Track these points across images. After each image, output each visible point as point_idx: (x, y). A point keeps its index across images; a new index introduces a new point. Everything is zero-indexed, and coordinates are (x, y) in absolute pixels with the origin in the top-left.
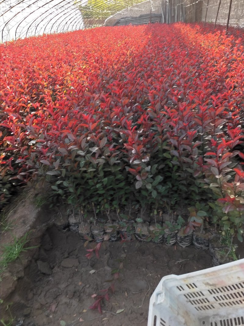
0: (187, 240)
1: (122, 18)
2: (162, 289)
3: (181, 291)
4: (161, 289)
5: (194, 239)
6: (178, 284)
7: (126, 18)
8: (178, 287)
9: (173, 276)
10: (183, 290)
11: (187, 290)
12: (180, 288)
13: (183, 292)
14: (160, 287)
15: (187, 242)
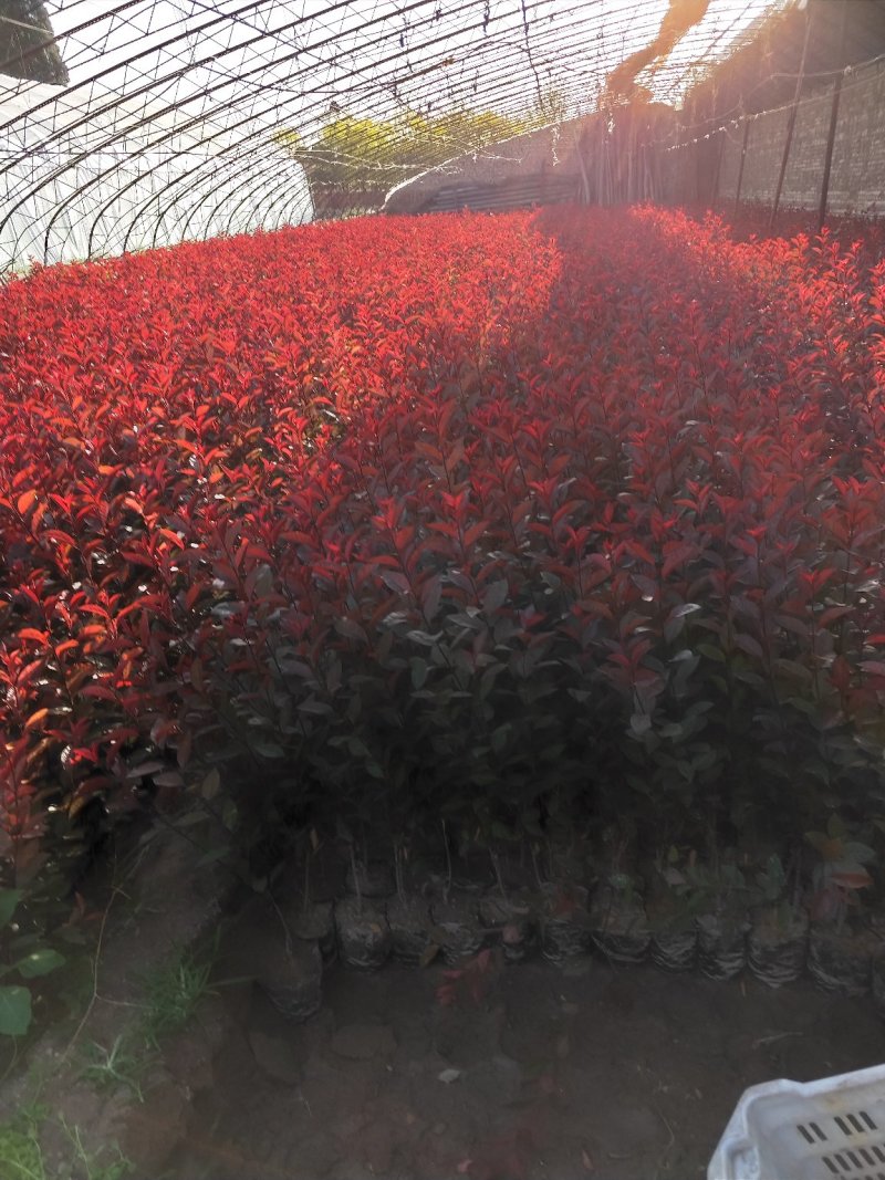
0: (789, 958)
1: (444, 189)
2: (750, 1133)
3: (815, 1146)
4: (745, 1135)
5: (815, 954)
6: (803, 1115)
7: (459, 186)
8: (801, 1129)
9: (785, 1085)
10: (823, 1137)
11: (838, 1141)
12: (809, 1132)
13: (819, 1147)
14: (738, 1127)
15: (788, 967)
